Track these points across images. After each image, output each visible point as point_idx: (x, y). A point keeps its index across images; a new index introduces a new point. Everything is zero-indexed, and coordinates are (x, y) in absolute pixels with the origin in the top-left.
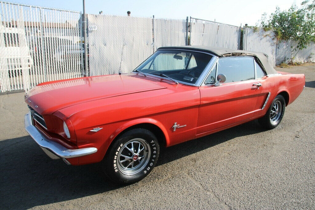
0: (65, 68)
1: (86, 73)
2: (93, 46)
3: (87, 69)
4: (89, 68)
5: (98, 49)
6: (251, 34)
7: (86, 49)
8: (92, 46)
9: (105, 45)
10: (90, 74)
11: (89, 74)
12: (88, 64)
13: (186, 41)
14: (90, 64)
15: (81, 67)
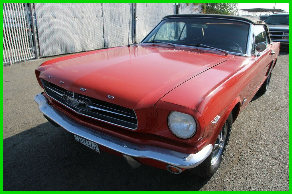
0: (11, 44)
1: (36, 49)
2: (42, 18)
3: (37, 45)
4: (39, 43)
5: (47, 21)
6: (184, 8)
7: (33, 21)
8: (40, 18)
9: (55, 17)
10: (41, 50)
11: (39, 49)
12: (38, 38)
13: (132, 14)
14: (39, 39)
15: (29, 42)
